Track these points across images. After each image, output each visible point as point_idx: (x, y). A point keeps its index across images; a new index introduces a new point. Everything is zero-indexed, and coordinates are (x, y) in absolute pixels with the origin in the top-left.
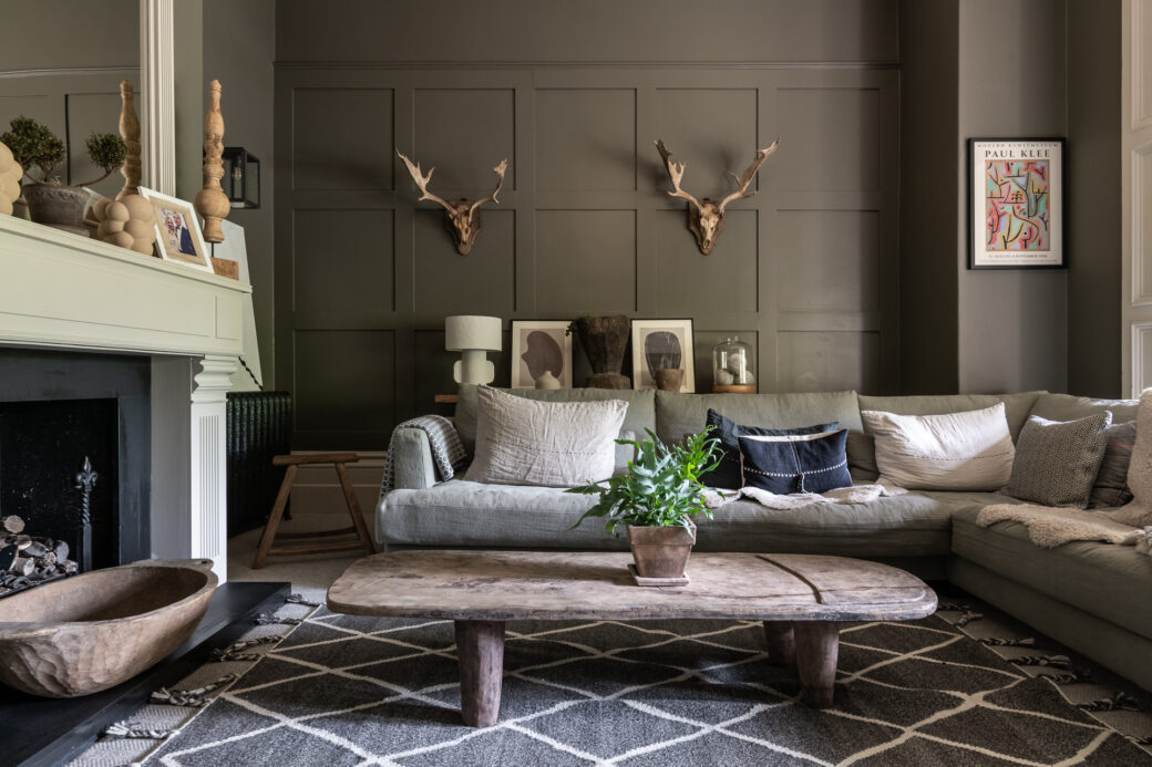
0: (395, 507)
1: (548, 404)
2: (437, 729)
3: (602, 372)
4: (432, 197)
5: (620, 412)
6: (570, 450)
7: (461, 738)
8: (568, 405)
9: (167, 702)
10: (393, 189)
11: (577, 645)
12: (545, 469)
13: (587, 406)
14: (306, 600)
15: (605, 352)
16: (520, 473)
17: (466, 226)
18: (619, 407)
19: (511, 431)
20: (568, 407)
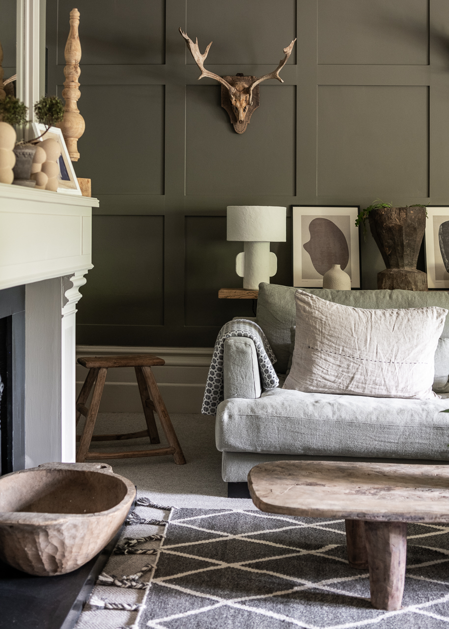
0: (236, 416)
1: (367, 311)
2: (354, 611)
3: (398, 266)
4: (211, 75)
5: (440, 319)
6: (393, 360)
7: (377, 618)
8: (388, 312)
9: (112, 584)
10: (164, 63)
11: (438, 549)
12: (368, 378)
13: (406, 314)
14: (155, 503)
15: (402, 245)
16: (343, 382)
17: (244, 104)
18: (439, 315)
19: (333, 340)
20: (387, 315)
